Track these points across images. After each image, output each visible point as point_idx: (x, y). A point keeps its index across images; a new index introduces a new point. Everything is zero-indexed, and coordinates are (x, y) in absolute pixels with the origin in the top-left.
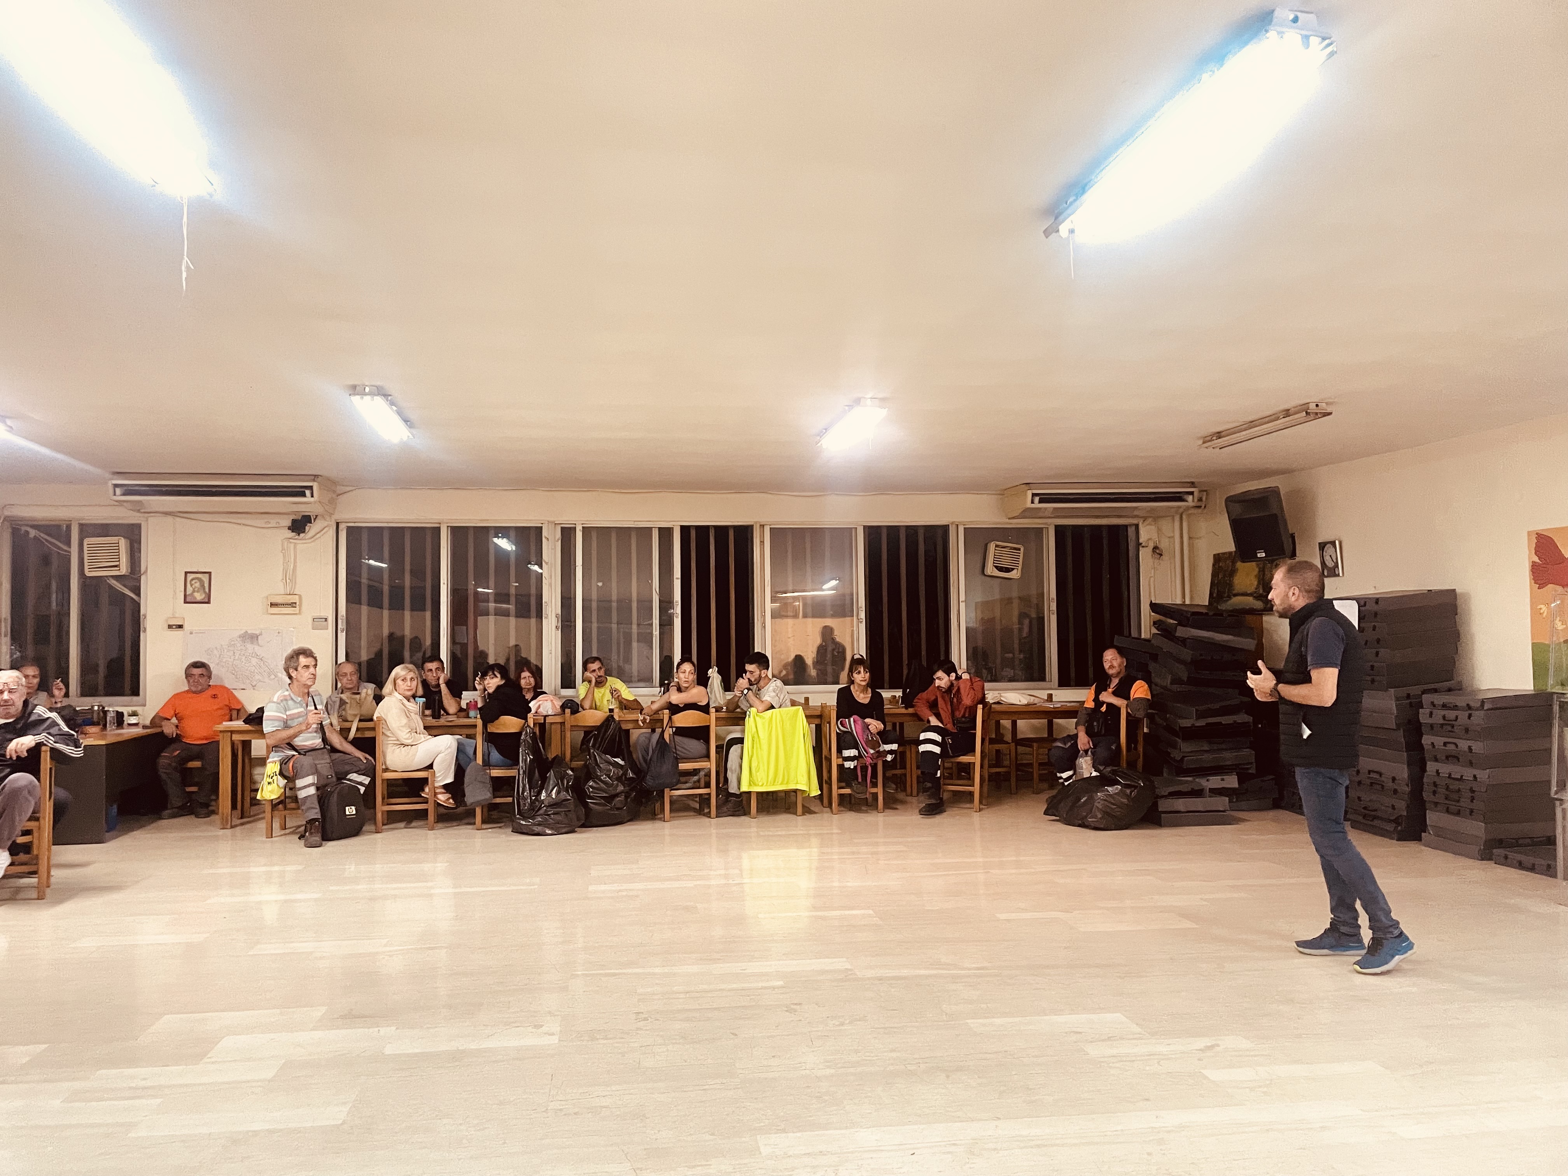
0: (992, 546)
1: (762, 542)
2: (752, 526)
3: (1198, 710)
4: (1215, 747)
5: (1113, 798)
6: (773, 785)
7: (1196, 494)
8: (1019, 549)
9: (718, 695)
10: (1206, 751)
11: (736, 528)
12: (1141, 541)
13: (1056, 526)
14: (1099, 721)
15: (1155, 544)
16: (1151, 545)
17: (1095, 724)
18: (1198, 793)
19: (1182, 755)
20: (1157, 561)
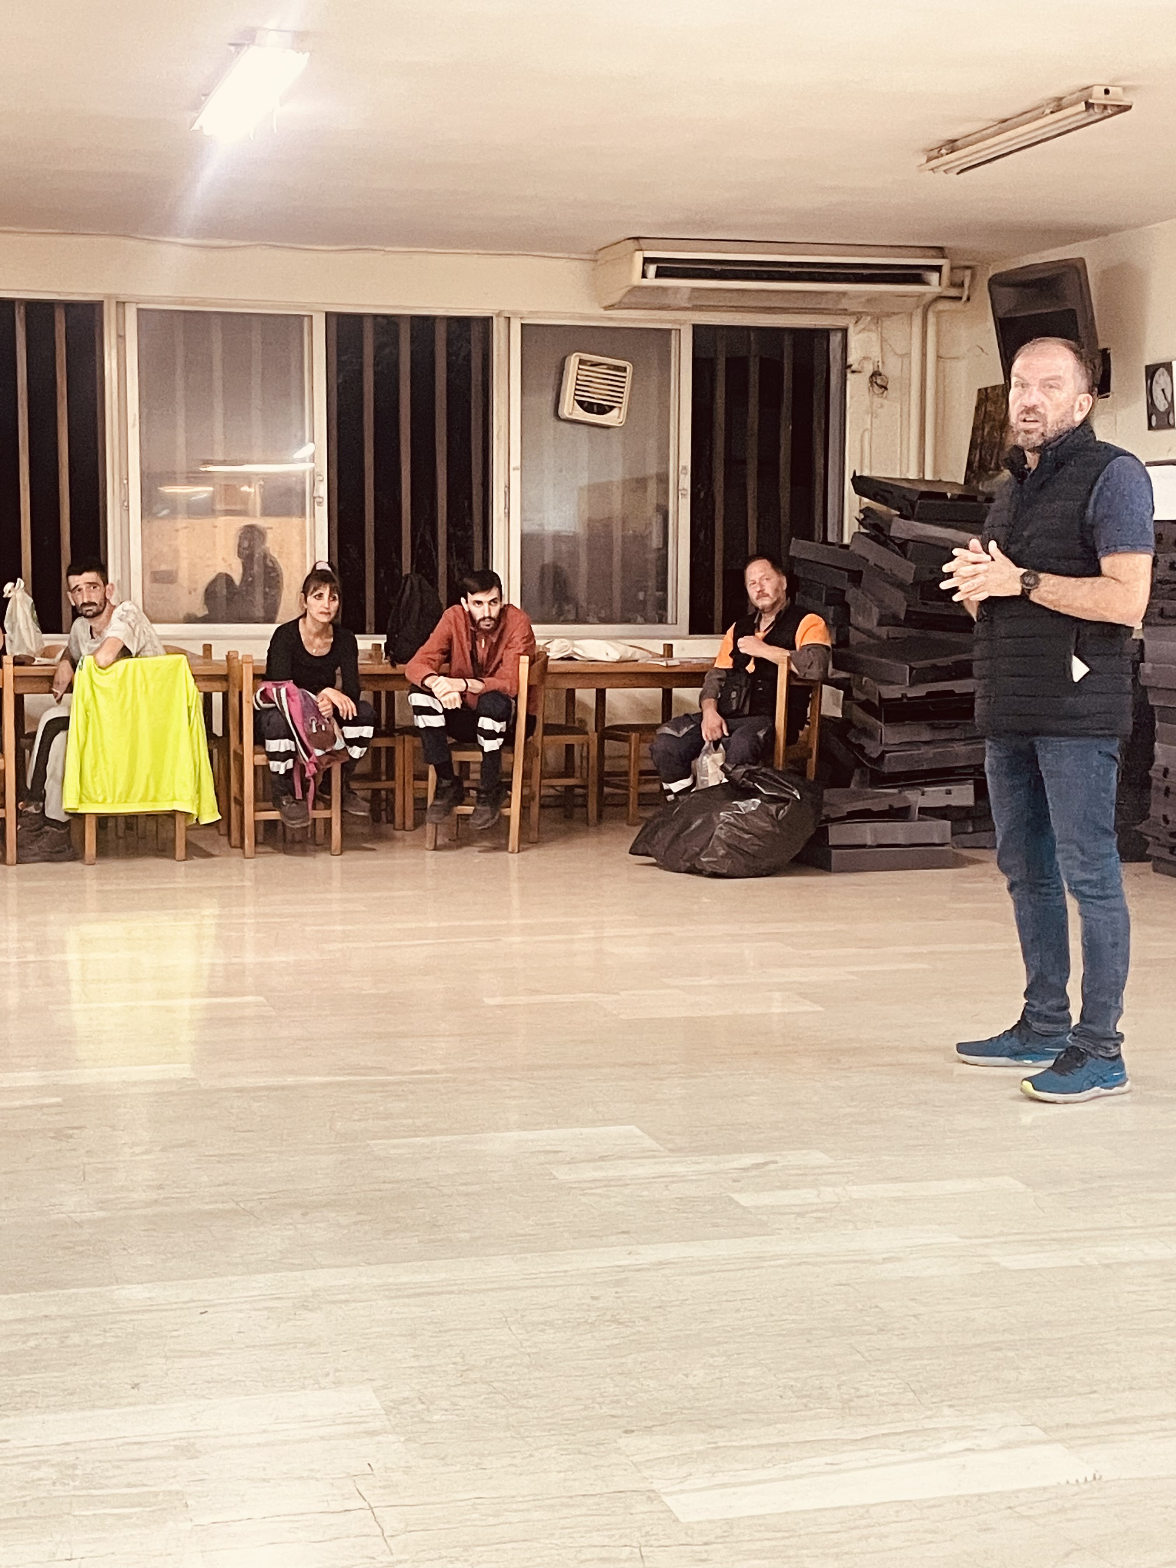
0: (573, 362)
1: (121, 337)
2: (101, 303)
3: (914, 669)
4: (944, 735)
5: (746, 821)
6: (125, 802)
7: (946, 270)
8: (624, 370)
9: (24, 633)
10: (926, 743)
11: (69, 306)
12: (850, 360)
13: (695, 327)
14: (741, 691)
15: (876, 369)
16: (869, 369)
17: (734, 695)
18: (900, 814)
19: (882, 748)
20: (877, 400)
